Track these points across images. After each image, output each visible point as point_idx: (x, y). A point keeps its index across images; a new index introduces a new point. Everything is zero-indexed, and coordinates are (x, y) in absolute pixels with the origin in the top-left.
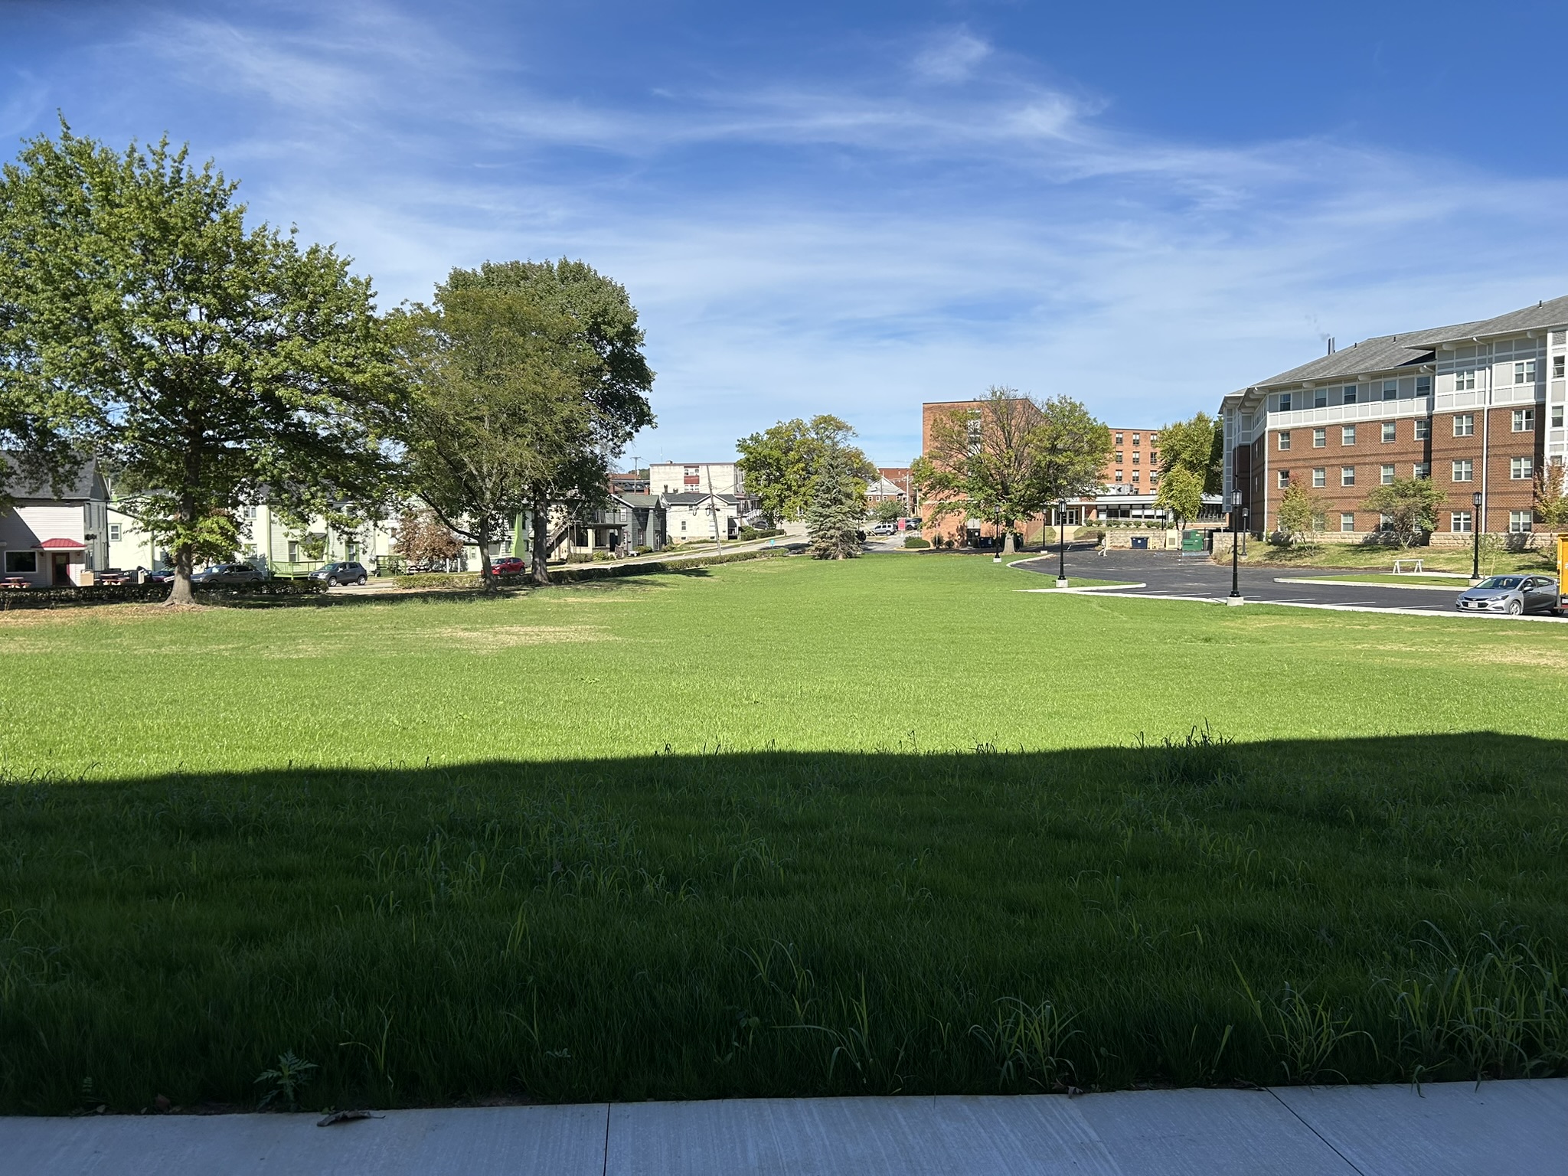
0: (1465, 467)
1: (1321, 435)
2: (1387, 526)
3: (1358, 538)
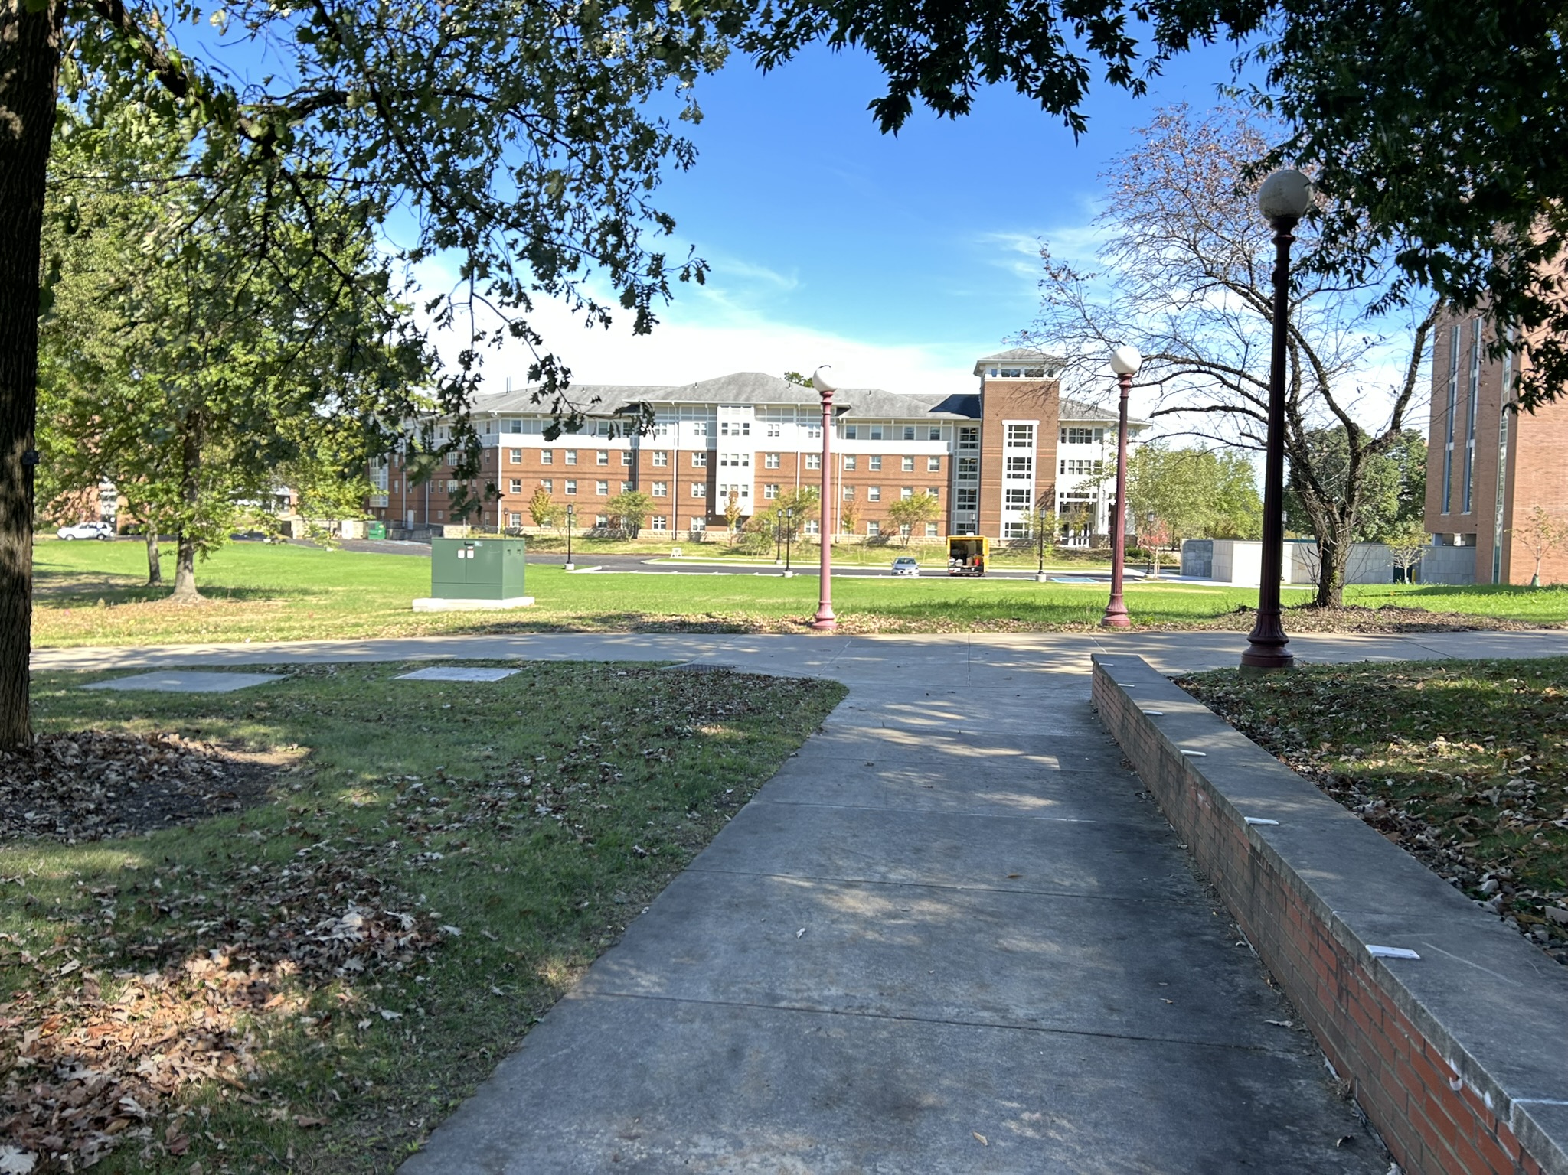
0: (661, 487)
1: (548, 455)
2: (600, 525)
3: (582, 531)
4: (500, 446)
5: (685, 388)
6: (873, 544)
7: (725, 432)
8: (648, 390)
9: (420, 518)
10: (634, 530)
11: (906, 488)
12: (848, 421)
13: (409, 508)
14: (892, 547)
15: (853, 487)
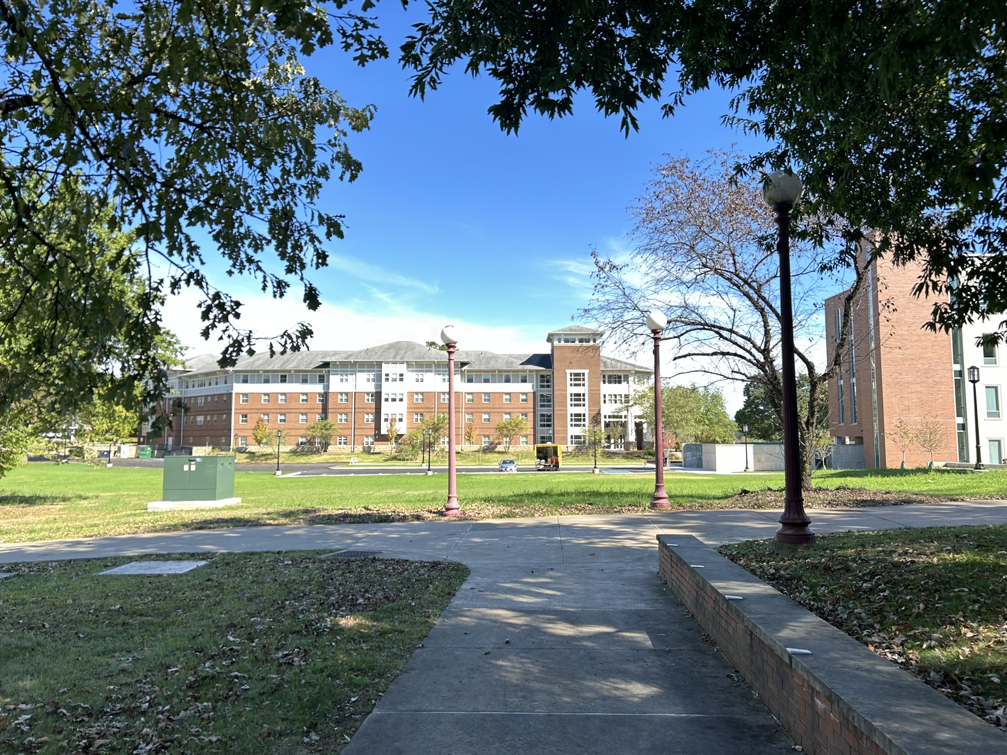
0: (344, 417)
1: (267, 398)
2: (302, 443)
3: (288, 448)
4: (234, 392)
5: (361, 352)
6: (486, 451)
7: (387, 380)
8: (335, 353)
9: (177, 442)
10: (325, 446)
11: (506, 413)
12: (468, 371)
13: (170, 436)
14: (499, 453)
15: (472, 414)
